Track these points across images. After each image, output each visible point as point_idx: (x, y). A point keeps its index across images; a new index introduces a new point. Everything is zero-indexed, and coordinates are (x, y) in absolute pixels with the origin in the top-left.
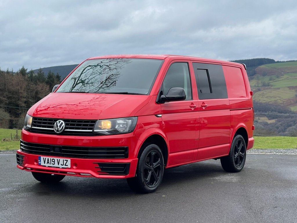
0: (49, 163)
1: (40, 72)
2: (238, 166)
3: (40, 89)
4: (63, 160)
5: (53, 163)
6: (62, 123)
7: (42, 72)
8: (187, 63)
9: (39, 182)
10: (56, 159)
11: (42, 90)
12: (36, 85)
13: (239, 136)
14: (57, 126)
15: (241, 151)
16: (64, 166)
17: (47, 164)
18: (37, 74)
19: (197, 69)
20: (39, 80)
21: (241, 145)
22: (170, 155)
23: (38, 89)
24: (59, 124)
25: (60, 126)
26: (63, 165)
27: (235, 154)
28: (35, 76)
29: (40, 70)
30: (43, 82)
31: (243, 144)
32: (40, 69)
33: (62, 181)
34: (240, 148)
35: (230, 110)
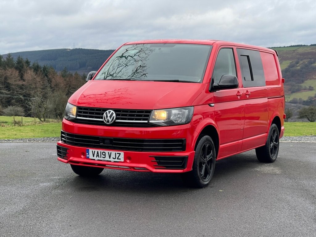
0: (98, 156)
1: (9, 57)
2: (273, 156)
3: (10, 74)
4: (116, 153)
5: (104, 156)
6: (112, 114)
7: (11, 58)
8: (232, 49)
9: (77, 175)
10: (107, 152)
11: (11, 75)
12: (5, 71)
13: (274, 125)
14: (107, 117)
15: (275, 141)
16: (116, 160)
17: (97, 157)
18: (5, 59)
19: (241, 55)
20: (8, 65)
21: (276, 134)
22: (221, 146)
23: (7, 74)
24: (109, 114)
25: (110, 117)
26: (115, 158)
27: (271, 144)
28: (4, 61)
29: (9, 55)
30: (12, 67)
31: (277, 133)
32: (9, 54)
33: (101, 174)
34: (274, 138)
35: (268, 99)
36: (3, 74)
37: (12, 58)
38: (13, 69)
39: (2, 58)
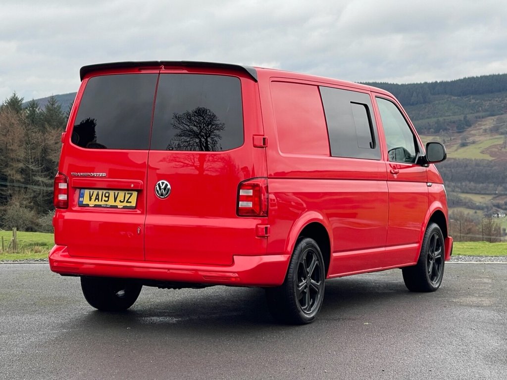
1: (53, 105)
3: (53, 142)
7: (56, 106)
11: (56, 143)
12: (44, 134)
18: (44, 110)
20: (49, 122)
23: (47, 142)
28: (41, 113)
29: (52, 100)
30: (58, 127)
32: (52, 97)
36: (40, 140)
37: (60, 107)
38: (60, 129)
39: (36, 108)
